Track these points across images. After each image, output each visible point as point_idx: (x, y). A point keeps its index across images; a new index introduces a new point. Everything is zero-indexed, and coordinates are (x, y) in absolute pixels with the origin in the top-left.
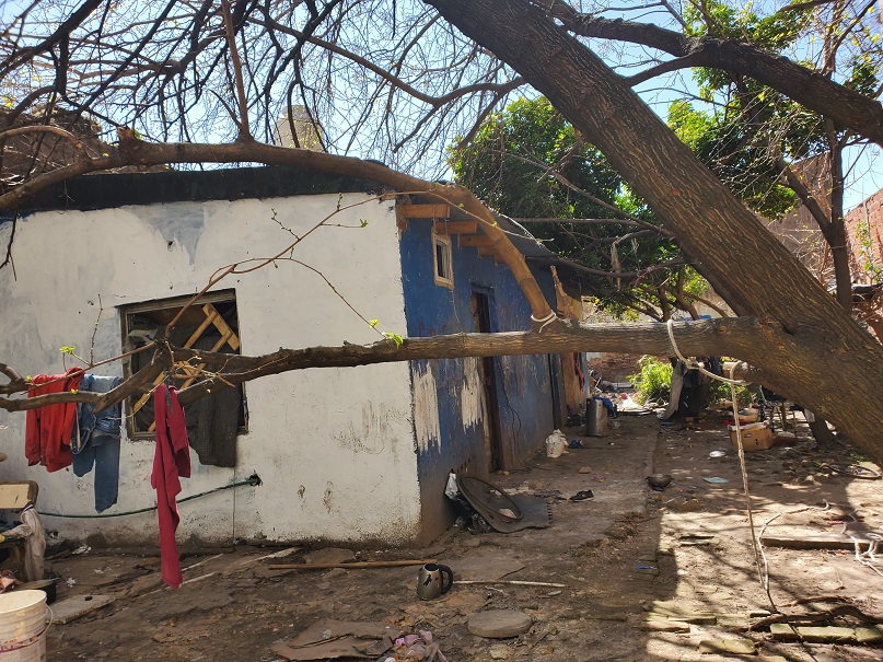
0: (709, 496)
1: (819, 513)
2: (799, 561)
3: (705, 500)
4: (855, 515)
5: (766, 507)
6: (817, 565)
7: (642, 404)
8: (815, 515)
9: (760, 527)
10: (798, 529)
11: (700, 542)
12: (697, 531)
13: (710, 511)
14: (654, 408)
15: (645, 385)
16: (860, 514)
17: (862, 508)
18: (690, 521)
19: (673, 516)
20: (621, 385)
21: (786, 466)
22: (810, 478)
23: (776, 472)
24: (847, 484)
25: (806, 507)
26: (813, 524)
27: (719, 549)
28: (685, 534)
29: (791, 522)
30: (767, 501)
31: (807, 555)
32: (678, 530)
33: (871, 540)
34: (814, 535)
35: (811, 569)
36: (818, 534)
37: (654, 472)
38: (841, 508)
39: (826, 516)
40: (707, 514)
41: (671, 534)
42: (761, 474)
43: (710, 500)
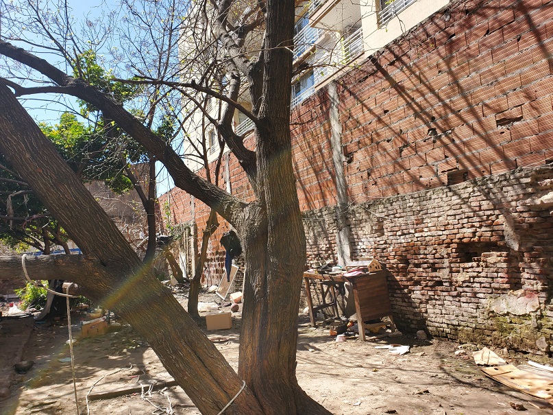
0: (60, 372)
1: (126, 372)
2: (110, 406)
3: (56, 375)
4: (145, 370)
5: (96, 374)
6: (119, 406)
7: (25, 309)
8: (124, 374)
9: (89, 388)
10: (113, 384)
11: (46, 407)
12: (46, 399)
13: (58, 383)
14: (32, 312)
15: (29, 296)
16: (148, 369)
17: (149, 365)
18: (42, 393)
19: (30, 391)
20: (11, 296)
21: (113, 345)
22: (125, 350)
23: (107, 349)
24: (144, 352)
25: (119, 369)
26: (122, 380)
27: (59, 410)
28: (36, 403)
29: (109, 381)
30: (97, 369)
31: (114, 401)
32: (32, 401)
33: (150, 384)
34: (121, 387)
35: (115, 410)
36: (123, 386)
37: (22, 360)
38: (138, 367)
39: (129, 373)
40: (56, 386)
41: (25, 405)
42: (97, 351)
43: (60, 375)
